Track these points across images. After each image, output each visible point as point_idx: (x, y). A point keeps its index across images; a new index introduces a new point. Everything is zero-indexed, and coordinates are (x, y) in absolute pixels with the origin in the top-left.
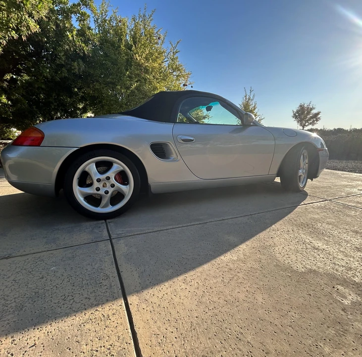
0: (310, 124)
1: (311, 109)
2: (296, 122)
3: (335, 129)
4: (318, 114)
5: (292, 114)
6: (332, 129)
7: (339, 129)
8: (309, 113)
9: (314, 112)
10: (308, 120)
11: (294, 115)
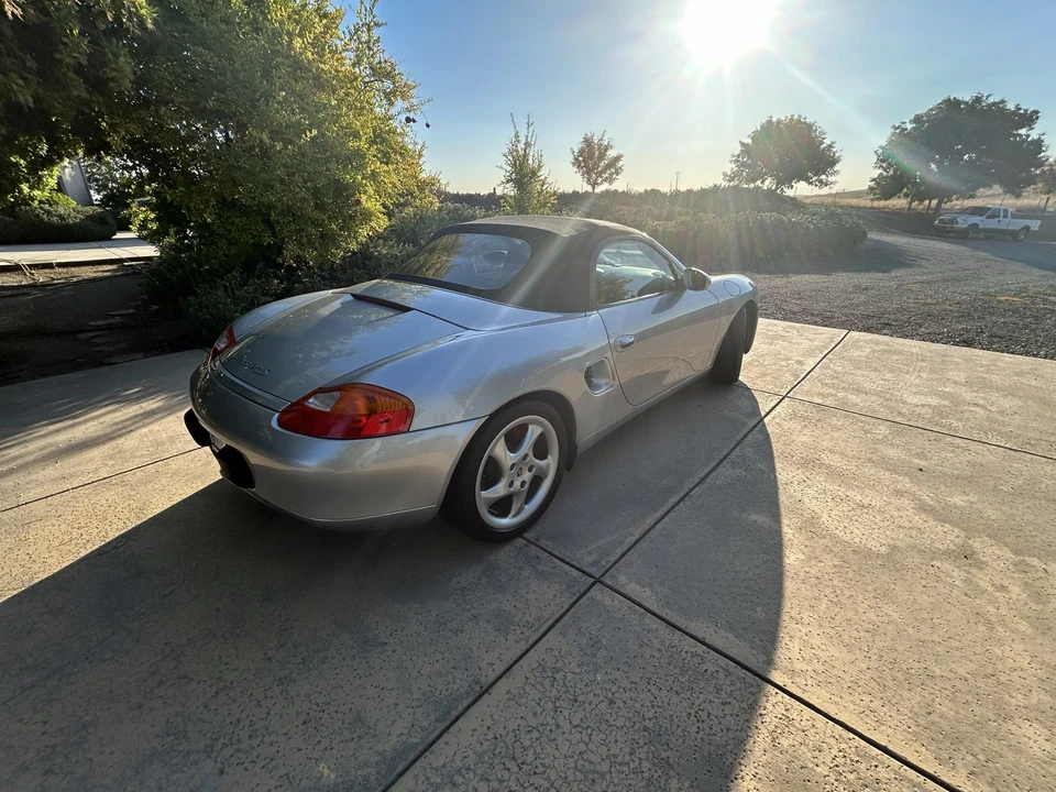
0: (605, 180)
1: (606, 149)
2: (579, 175)
3: (646, 191)
4: (618, 159)
5: (571, 159)
6: (642, 191)
7: (653, 190)
8: (602, 156)
9: (611, 153)
10: (601, 172)
11: (576, 159)
